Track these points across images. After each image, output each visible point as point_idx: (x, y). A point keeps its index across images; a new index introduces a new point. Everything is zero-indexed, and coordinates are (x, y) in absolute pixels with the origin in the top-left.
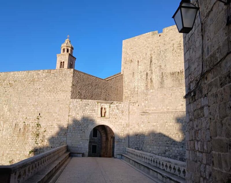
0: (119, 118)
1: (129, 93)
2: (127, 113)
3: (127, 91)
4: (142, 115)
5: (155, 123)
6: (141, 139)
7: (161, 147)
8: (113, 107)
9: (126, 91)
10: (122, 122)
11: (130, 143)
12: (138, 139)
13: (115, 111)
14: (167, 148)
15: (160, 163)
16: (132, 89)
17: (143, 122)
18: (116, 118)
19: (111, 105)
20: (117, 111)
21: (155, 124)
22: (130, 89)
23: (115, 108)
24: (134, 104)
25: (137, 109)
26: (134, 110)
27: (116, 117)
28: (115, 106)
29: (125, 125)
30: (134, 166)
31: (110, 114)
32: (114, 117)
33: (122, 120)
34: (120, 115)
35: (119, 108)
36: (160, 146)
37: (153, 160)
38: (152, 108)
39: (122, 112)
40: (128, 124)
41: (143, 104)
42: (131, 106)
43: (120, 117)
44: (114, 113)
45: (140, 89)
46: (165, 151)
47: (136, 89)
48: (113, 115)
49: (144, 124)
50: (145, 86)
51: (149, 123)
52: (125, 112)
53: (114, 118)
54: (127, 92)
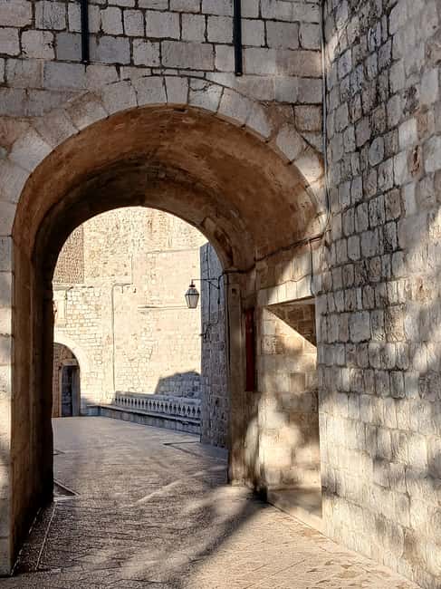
0: (90, 324)
1: (101, 241)
2: (109, 310)
3: (97, 234)
4: (143, 313)
5: (173, 330)
6: (142, 368)
7: (184, 382)
8: (74, 299)
9: (93, 234)
10: (98, 332)
11: (116, 379)
12: (135, 370)
13: (79, 307)
14: (196, 383)
15: (179, 408)
16: (110, 230)
17: (145, 329)
18: (82, 325)
19: (69, 294)
20: (85, 307)
21: (172, 333)
22: (106, 231)
23: (80, 299)
24: (125, 288)
25: (132, 299)
26: (125, 302)
27: (82, 321)
28: (78, 294)
29: (104, 339)
30: (134, 421)
31: (66, 315)
32: (77, 321)
33: (96, 328)
34: (93, 315)
35: (88, 299)
36: (182, 380)
37: (169, 405)
38: (166, 297)
39: (97, 308)
40: (111, 336)
41: (145, 288)
42: (117, 294)
43: (92, 320)
44: (76, 312)
45: (132, 230)
46: (193, 390)
47: (122, 231)
48: (74, 317)
49: (149, 334)
50: (145, 223)
51: (159, 330)
52: (102, 308)
53: (78, 325)
54: (95, 238)
